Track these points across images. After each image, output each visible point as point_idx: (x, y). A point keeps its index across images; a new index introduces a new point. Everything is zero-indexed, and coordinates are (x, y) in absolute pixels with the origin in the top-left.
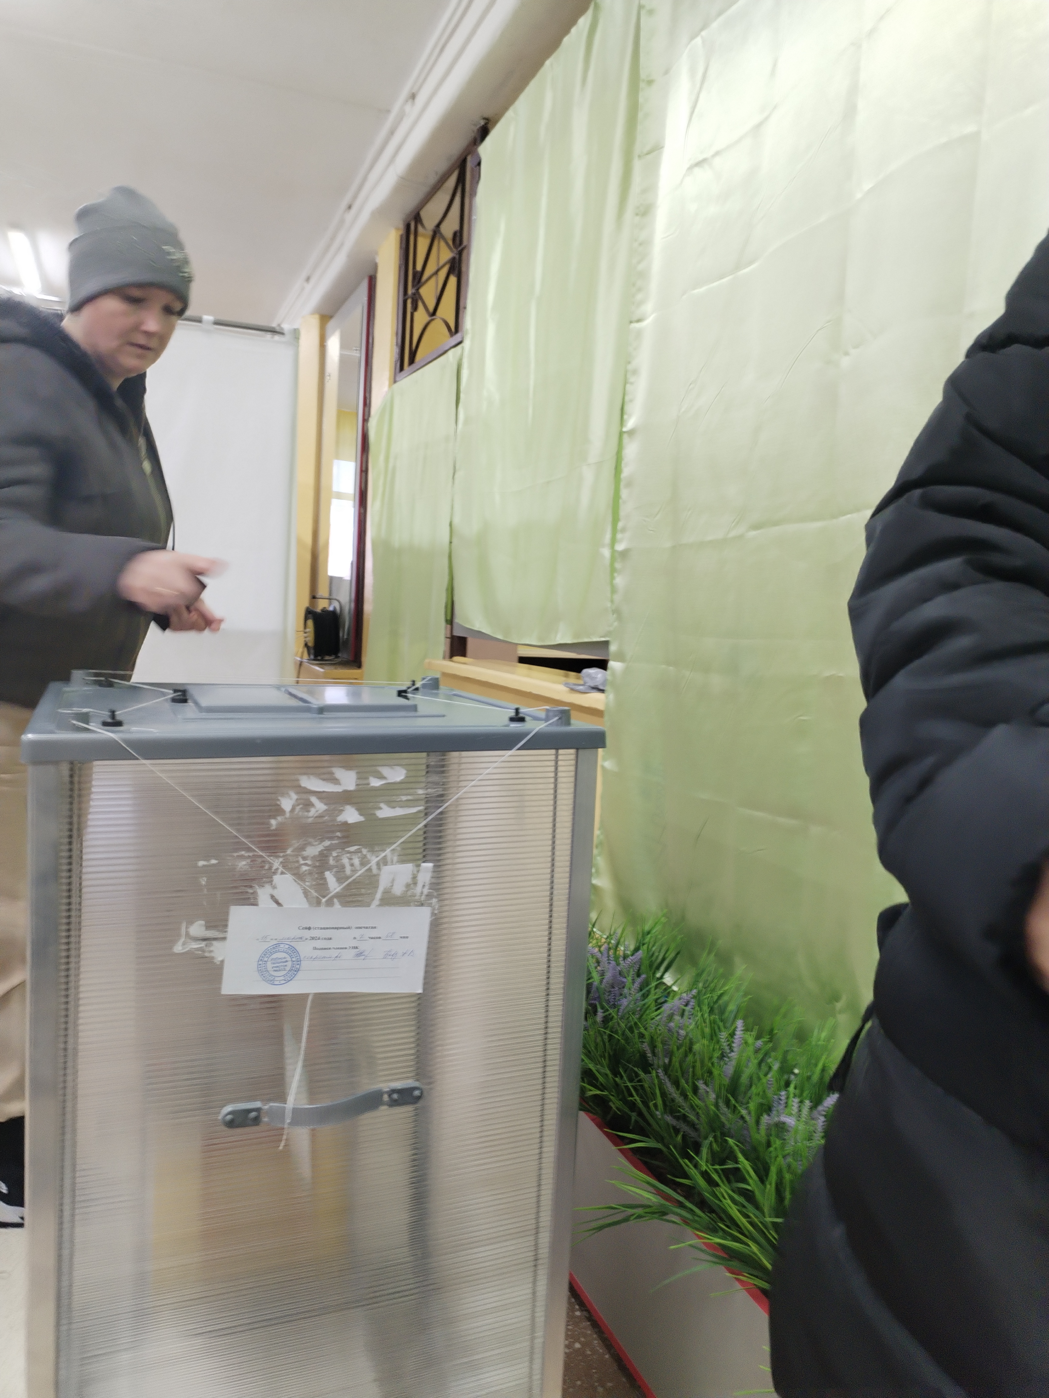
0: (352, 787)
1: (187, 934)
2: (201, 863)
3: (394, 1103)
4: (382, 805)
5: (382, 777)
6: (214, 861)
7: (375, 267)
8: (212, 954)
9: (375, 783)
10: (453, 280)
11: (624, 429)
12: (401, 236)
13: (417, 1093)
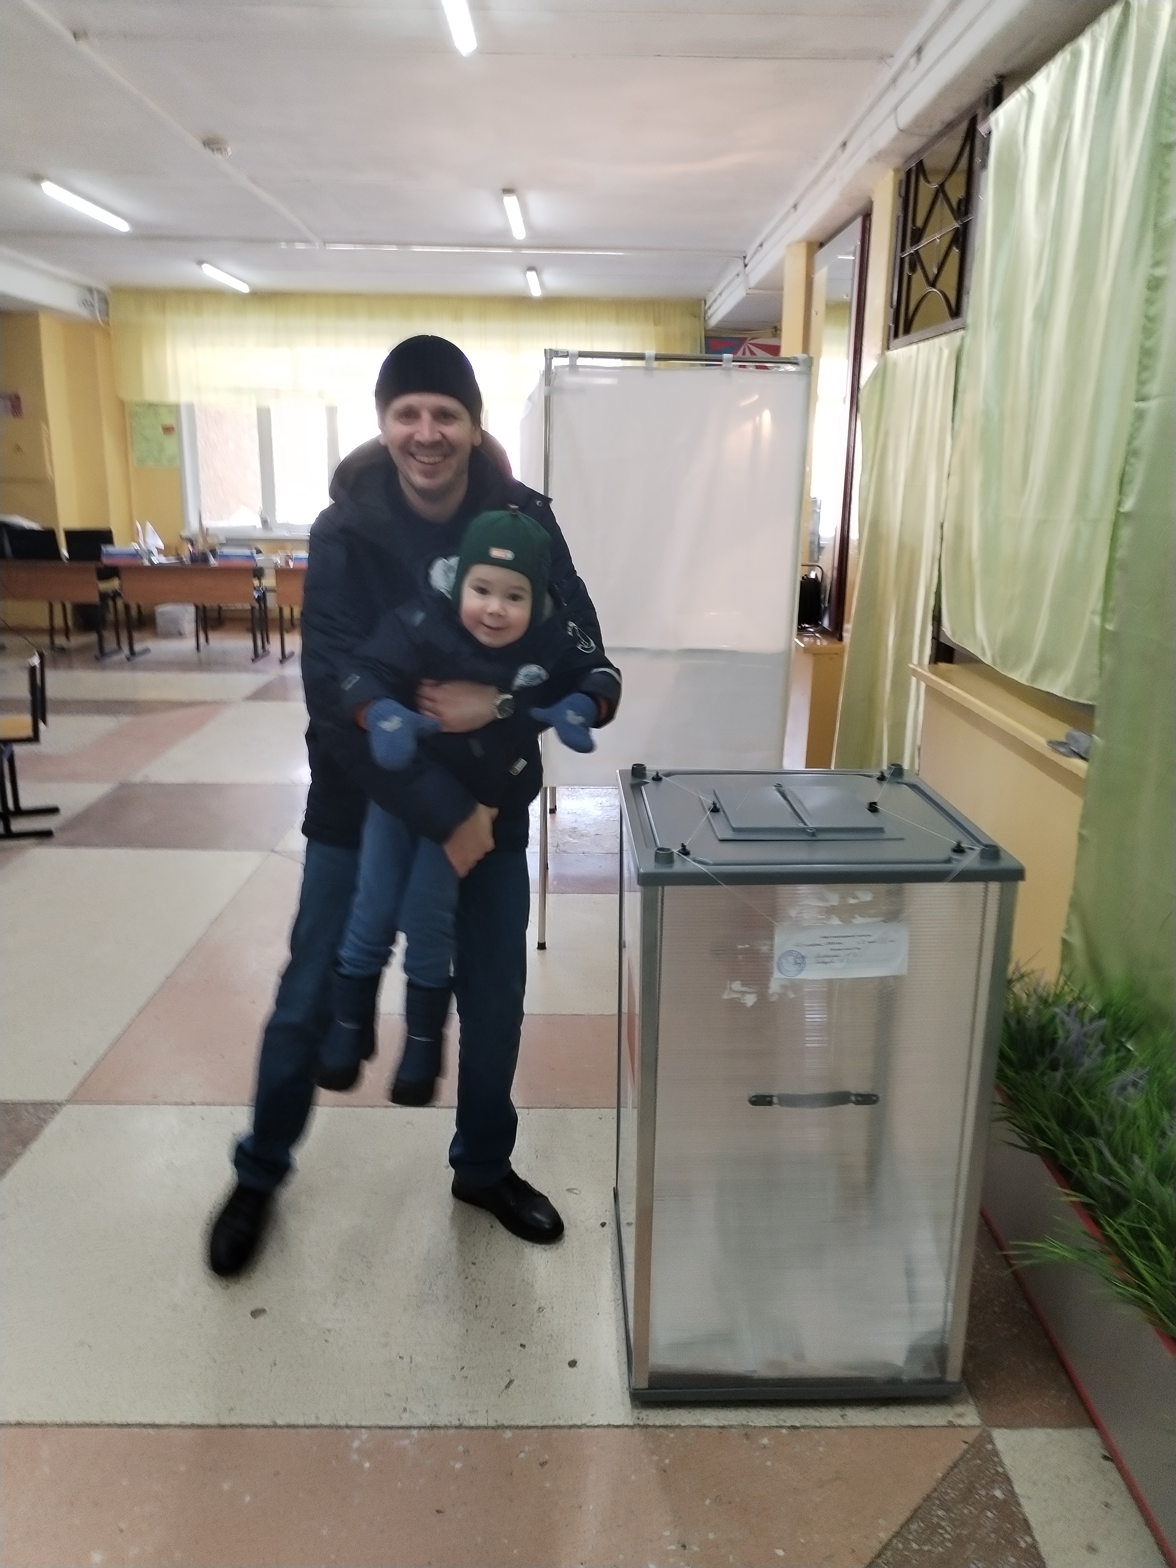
0: (835, 903)
1: (730, 988)
2: (740, 947)
3: (858, 1103)
4: (857, 916)
5: (855, 898)
6: (747, 946)
7: (870, 204)
8: (745, 1002)
9: (852, 901)
10: (955, 251)
11: (1122, 510)
12: (901, 181)
13: (874, 1098)
